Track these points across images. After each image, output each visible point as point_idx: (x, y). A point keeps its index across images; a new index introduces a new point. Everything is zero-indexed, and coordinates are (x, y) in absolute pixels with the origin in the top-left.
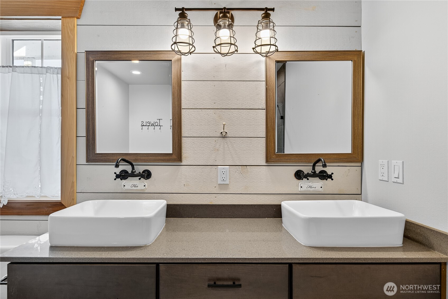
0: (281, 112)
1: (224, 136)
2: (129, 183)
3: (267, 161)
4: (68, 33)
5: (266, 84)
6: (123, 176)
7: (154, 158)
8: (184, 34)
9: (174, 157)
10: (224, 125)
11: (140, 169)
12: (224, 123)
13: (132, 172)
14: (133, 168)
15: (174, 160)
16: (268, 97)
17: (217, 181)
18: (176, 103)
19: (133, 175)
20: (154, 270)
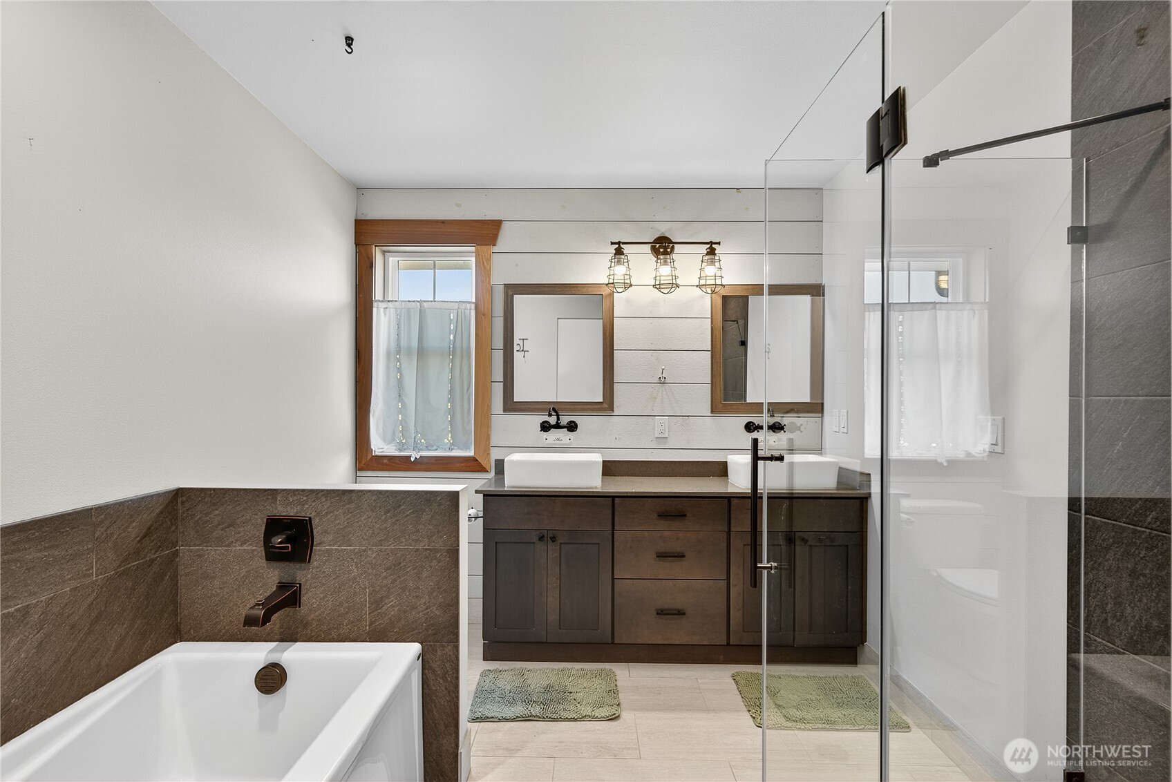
0: (743, 334)
1: (662, 382)
2: (553, 436)
3: (712, 411)
4: (483, 263)
5: (712, 323)
6: (545, 427)
7: (581, 407)
8: (620, 270)
9: (605, 405)
10: (663, 369)
11: (565, 420)
12: (663, 367)
13: (557, 422)
14: (558, 419)
15: (604, 410)
16: (714, 337)
17: (654, 433)
18: (608, 344)
19: (558, 426)
20: (610, 503)
